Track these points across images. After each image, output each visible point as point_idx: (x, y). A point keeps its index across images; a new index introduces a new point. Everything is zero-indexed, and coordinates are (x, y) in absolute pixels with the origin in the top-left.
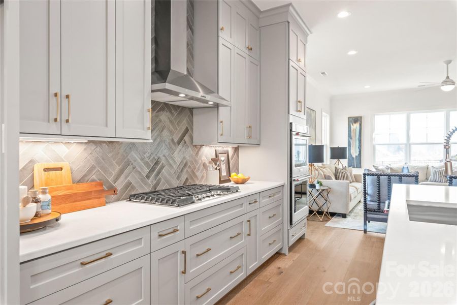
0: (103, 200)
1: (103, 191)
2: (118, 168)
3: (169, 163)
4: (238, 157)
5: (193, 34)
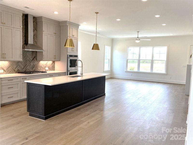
3: (29, 66)
4: (55, 64)
5: (37, 31)
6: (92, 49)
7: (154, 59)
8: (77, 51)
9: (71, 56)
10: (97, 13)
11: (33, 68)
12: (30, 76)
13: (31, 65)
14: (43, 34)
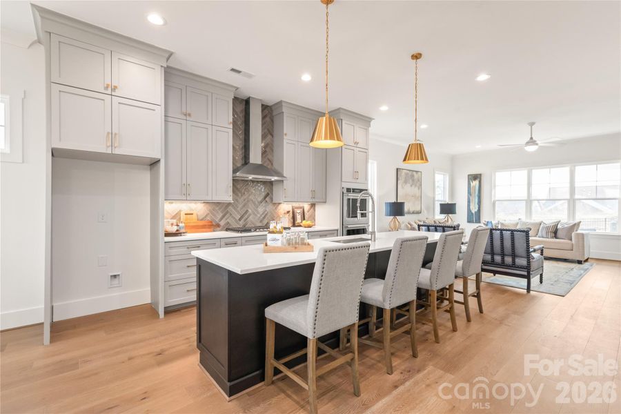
0: (212, 229)
1: (212, 225)
2: (221, 215)
3: (254, 214)
4: (315, 210)
5: (273, 136)
6: (405, 160)
7: (577, 197)
8: (366, 179)
9: (348, 190)
10: (416, 57)
11: (264, 218)
12: (247, 239)
13: (258, 213)
14: (285, 141)
